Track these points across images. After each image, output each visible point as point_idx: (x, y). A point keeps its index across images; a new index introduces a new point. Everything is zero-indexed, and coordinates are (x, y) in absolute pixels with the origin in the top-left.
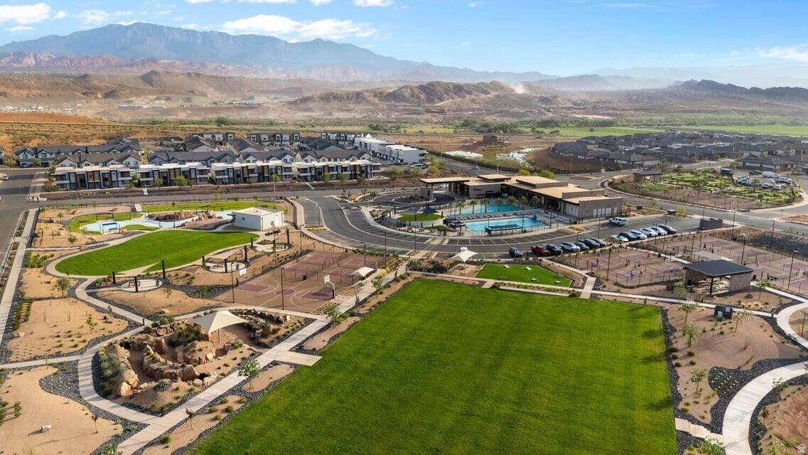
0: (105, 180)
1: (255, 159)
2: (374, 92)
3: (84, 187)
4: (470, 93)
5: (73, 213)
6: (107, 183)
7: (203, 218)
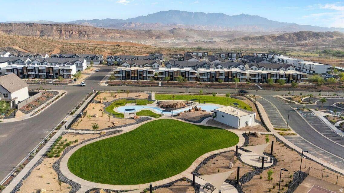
0: (140, 75)
1: (221, 67)
2: (269, 36)
3: (129, 78)
4: (322, 36)
5: (115, 97)
6: (141, 77)
7: (192, 110)
